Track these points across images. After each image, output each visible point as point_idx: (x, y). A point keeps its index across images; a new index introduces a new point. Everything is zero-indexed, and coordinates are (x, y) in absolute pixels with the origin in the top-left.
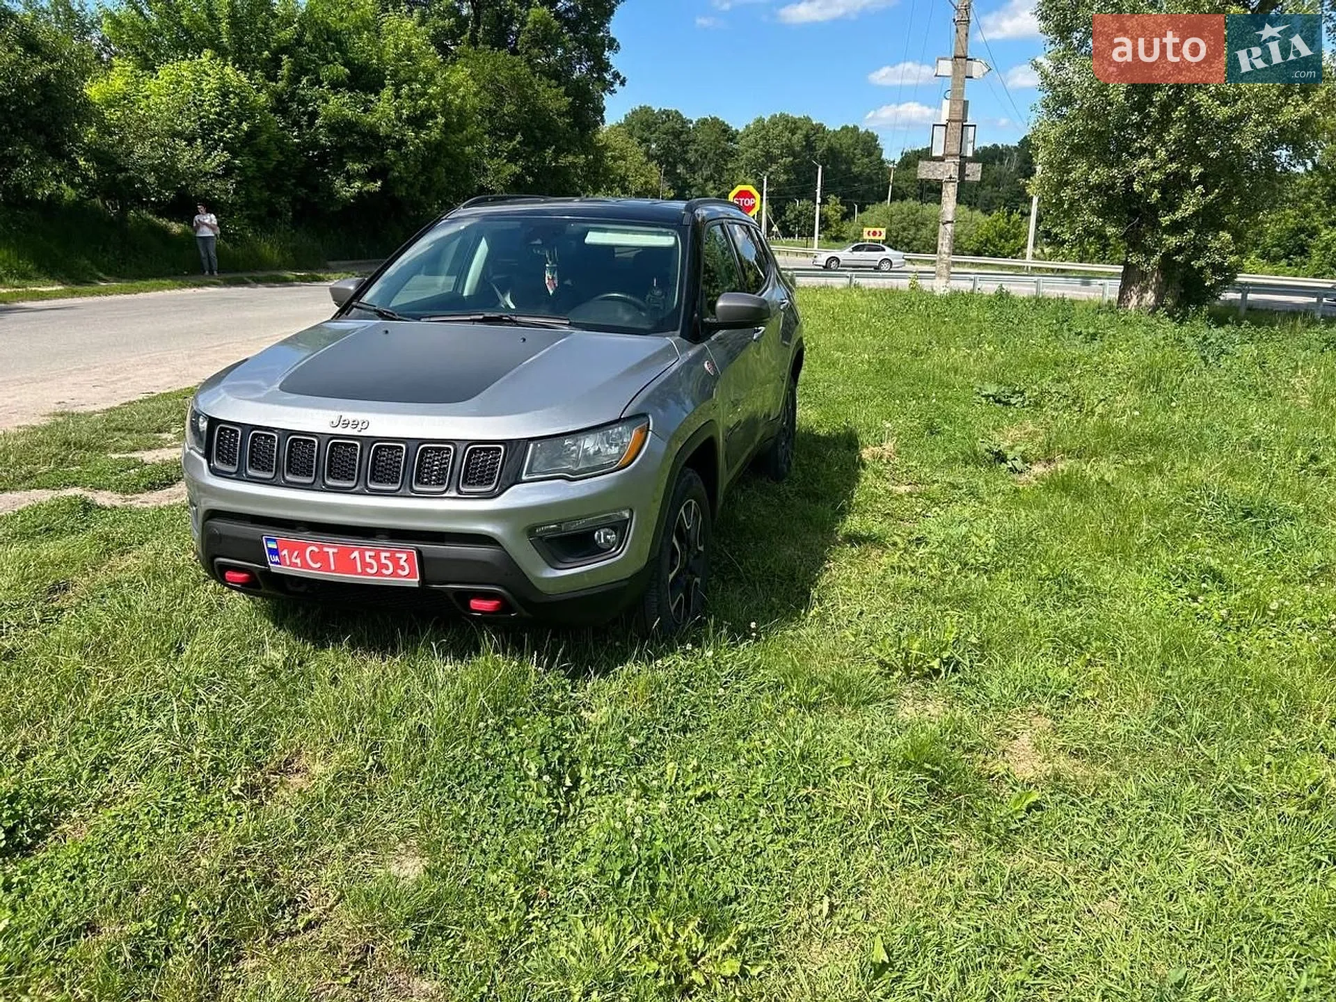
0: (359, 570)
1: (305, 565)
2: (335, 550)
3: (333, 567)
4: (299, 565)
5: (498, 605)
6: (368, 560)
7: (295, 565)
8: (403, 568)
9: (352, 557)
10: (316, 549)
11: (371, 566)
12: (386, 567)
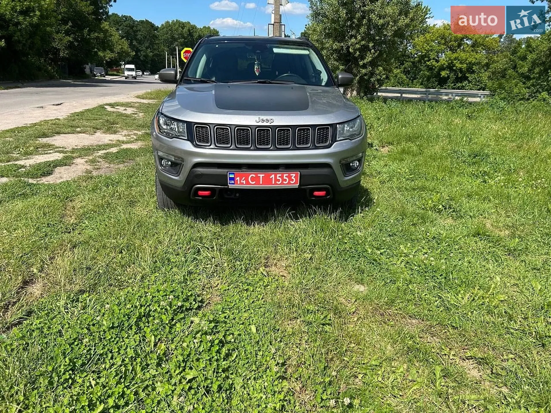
0: (273, 183)
1: (248, 183)
2: (263, 175)
3: (261, 183)
4: (245, 183)
5: (326, 193)
6: (278, 178)
7: (242, 184)
8: (293, 180)
9: (271, 177)
10: (254, 176)
11: (279, 181)
12: (285, 180)
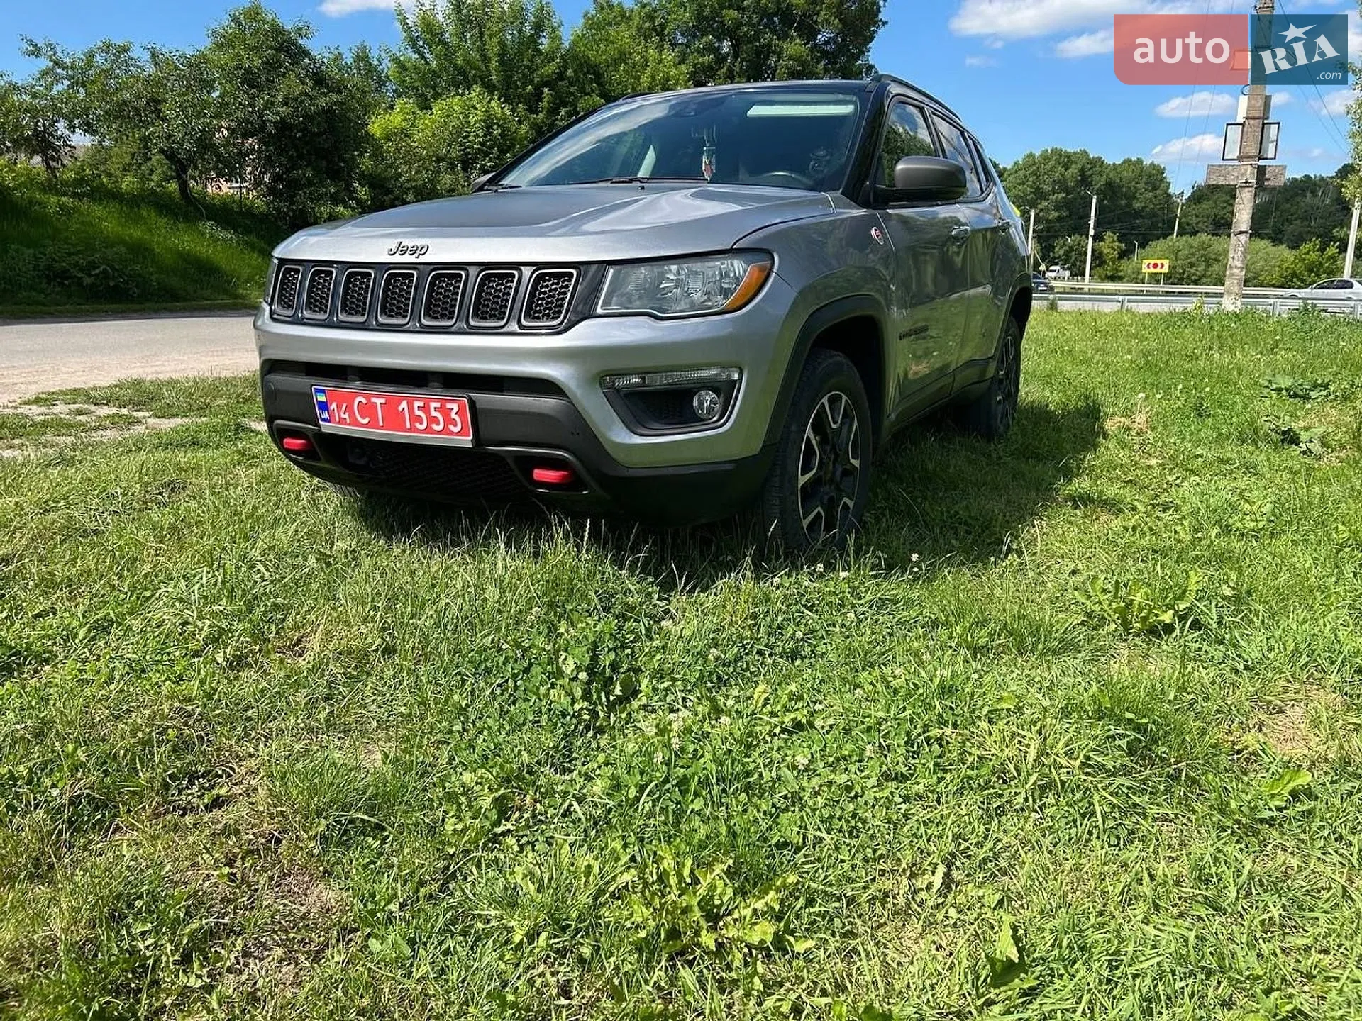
1: (354, 422)
3: (381, 424)
4: (348, 421)
5: (564, 476)
6: (417, 412)
7: (342, 421)
8: (454, 423)
9: (400, 408)
10: (364, 401)
11: (420, 420)
12: (436, 420)
